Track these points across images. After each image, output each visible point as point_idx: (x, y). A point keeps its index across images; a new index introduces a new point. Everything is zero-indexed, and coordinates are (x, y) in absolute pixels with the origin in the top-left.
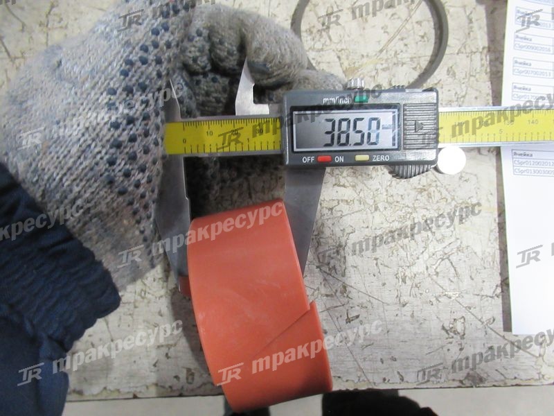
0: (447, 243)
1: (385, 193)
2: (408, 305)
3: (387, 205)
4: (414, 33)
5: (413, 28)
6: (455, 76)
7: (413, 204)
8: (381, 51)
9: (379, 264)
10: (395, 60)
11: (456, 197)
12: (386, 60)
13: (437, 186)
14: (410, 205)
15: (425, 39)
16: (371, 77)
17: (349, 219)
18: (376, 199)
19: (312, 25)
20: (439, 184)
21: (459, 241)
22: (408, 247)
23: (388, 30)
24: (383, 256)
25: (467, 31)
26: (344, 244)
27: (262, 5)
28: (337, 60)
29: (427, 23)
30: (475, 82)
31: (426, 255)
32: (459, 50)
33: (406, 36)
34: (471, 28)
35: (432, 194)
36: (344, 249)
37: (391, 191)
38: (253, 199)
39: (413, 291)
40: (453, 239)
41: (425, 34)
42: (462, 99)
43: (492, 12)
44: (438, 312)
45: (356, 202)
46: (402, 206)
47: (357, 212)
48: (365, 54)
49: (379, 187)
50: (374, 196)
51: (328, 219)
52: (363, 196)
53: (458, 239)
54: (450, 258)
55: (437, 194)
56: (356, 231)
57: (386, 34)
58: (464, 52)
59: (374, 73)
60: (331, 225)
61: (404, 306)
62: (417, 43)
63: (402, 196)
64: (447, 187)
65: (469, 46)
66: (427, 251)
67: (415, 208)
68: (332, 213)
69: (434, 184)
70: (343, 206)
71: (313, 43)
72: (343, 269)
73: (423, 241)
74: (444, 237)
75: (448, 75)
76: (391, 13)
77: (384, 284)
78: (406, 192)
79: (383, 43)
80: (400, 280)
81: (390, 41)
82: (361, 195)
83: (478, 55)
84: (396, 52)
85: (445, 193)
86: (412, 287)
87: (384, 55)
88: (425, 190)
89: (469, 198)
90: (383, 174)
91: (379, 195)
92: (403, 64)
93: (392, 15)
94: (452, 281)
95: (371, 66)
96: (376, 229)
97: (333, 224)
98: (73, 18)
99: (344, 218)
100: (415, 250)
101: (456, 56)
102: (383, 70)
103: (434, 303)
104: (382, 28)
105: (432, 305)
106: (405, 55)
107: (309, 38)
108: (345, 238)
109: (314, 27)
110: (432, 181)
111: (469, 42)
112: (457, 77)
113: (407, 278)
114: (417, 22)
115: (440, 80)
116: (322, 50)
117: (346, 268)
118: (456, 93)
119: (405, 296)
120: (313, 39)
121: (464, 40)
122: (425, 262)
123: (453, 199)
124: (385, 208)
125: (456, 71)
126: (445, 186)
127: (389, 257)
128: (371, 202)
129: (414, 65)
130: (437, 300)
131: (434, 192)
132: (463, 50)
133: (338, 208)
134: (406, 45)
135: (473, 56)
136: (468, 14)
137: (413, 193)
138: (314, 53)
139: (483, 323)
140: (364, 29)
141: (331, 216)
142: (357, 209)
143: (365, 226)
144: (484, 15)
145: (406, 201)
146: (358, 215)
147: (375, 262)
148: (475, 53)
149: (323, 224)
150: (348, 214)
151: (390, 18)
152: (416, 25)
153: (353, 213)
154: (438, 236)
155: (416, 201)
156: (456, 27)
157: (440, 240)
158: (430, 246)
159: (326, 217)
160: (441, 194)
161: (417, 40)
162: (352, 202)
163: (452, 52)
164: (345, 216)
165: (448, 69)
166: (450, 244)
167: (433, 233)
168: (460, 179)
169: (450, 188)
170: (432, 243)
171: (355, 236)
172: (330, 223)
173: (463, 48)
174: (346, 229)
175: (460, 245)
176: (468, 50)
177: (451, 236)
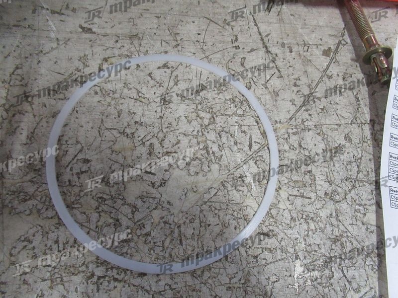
0: (363, 293)
1: (303, 243)
3: (306, 254)
4: (315, 106)
5: (315, 103)
6: (351, 142)
7: (329, 253)
8: (291, 119)
10: (302, 126)
12: (296, 126)
13: (348, 237)
14: (327, 254)
15: (325, 111)
16: (284, 139)
17: (273, 268)
18: (296, 247)
19: (235, 95)
20: (349, 235)
21: (373, 291)
23: (295, 103)
25: (356, 107)
26: (269, 293)
27: (194, 78)
28: (256, 124)
29: (325, 99)
30: (368, 147)
32: (352, 121)
33: (309, 108)
34: (359, 105)
37: (309, 241)
38: (184, 246)
40: (367, 289)
41: (324, 107)
42: (359, 161)
43: (373, 94)
45: (279, 251)
46: (320, 255)
47: (280, 260)
48: (278, 121)
49: (298, 236)
50: (294, 246)
51: (253, 267)
52: (284, 244)
53: (372, 288)
55: (349, 244)
56: (281, 280)
57: (294, 106)
58: (356, 122)
59: (286, 136)
60: (256, 274)
62: (318, 114)
63: (318, 245)
64: (357, 237)
65: (359, 119)
68: (257, 261)
69: (345, 235)
70: (266, 254)
71: (235, 109)
73: (341, 291)
74: (359, 286)
75: (346, 140)
78: (322, 242)
79: (292, 112)
81: (297, 111)
82: (283, 243)
83: (367, 126)
84: (303, 120)
85: (355, 243)
87: (293, 122)
88: (338, 240)
90: (301, 224)
91: (299, 244)
92: (309, 130)
93: (297, 92)
95: (284, 131)
96: (298, 278)
97: (258, 273)
98: (34, 79)
99: (268, 266)
101: (350, 125)
102: (294, 134)
104: (290, 101)
106: (310, 123)
107: (232, 105)
108: (271, 287)
109: (236, 97)
110: (342, 231)
111: (358, 115)
112: (353, 142)
114: (317, 98)
115: (340, 144)
116: (243, 115)
118: (354, 155)
120: (236, 107)
121: (355, 114)
124: (305, 257)
125: (351, 137)
126: (355, 237)
128: (291, 250)
129: (319, 131)
131: (346, 242)
132: (354, 121)
133: (262, 256)
134: (310, 115)
135: (363, 126)
136: (355, 94)
137: (328, 243)
138: (237, 118)
140: (276, 101)
141: (257, 264)
142: (279, 257)
143: (288, 274)
144: (367, 96)
145: (323, 251)
146: (280, 263)
148: (364, 124)
149: (249, 272)
150: (272, 262)
151: (296, 94)
153: (276, 261)
154: (355, 285)
155: (332, 251)
156: (347, 104)
157: (356, 289)
158: (348, 295)
159: (251, 265)
160: (352, 245)
161: (318, 112)
162: (274, 250)
163: (346, 122)
164: (269, 264)
165: (345, 135)
166: (366, 293)
167: (350, 282)
168: (367, 230)
169: (359, 239)
170: (350, 292)
171: (279, 285)
172: (255, 271)
173: (354, 120)
174: (271, 277)
175: (375, 295)
176: (359, 122)
177: (366, 285)
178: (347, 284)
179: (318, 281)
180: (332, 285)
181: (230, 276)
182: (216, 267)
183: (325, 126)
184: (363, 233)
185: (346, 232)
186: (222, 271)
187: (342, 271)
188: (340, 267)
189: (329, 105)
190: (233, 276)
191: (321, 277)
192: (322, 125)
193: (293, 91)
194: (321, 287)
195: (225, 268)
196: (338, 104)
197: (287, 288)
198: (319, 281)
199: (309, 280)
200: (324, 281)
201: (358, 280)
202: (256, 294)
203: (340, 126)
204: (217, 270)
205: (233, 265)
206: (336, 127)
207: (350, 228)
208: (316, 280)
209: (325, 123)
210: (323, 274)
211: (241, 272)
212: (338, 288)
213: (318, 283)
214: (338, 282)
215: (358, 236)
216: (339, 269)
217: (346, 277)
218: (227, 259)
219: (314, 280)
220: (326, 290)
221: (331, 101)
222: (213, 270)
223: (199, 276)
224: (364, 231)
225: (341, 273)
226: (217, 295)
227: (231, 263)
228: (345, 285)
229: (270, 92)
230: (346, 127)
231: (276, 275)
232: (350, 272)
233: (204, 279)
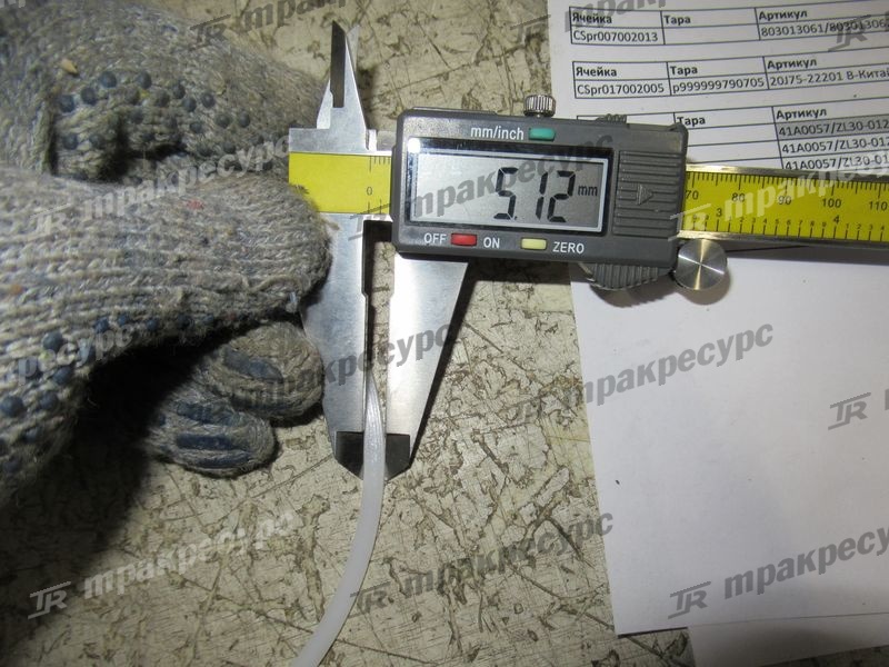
0: (539, 484)
2: (481, 654)
4: (377, 43)
5: (373, 35)
7: (447, 411)
9: (397, 571)
11: (536, 373)
13: (490, 358)
15: (404, 49)
20: (494, 352)
21: (565, 472)
22: (455, 513)
24: (402, 550)
25: (487, 12)
26: (309, 542)
29: (400, 15)
31: (497, 522)
32: (478, 55)
35: (484, 378)
36: (311, 556)
38: (92, 489)
39: (486, 617)
40: (551, 470)
41: (400, 38)
44: (554, 656)
51: (263, 494)
53: (561, 467)
54: (555, 515)
55: (494, 377)
56: (333, 506)
57: (319, 58)
58: (490, 54)
60: (272, 506)
61: (472, 657)
64: (514, 353)
65: (498, 42)
66: (499, 512)
67: (453, 420)
69: (484, 355)
72: (318, 603)
73: (484, 493)
74: (529, 471)
76: (323, 14)
77: (417, 617)
80: (453, 597)
83: (520, 54)
85: (510, 368)
86: (481, 609)
88: (466, 373)
89: (568, 367)
94: (567, 571)
97: (277, 503)
99: (299, 481)
100: (472, 517)
101: (473, 68)
103: (540, 633)
104: (309, 49)
105: (536, 640)
108: (310, 528)
110: (476, 348)
111: (495, 33)
113: (467, 588)
114: (379, 21)
117: (323, 601)
119: (471, 633)
121: (485, 32)
122: (498, 538)
123: (532, 379)
125: (480, 98)
127: (416, 549)
130: (545, 625)
131: (487, 371)
132: (485, 53)
135: (510, 60)
139: (661, 655)
141: (270, 485)
142: (323, 455)
143: (350, 488)
147: (387, 567)
148: (513, 52)
149: (254, 508)
150: (308, 470)
151: (322, 26)
152: (376, 27)
153: (318, 465)
154: (516, 471)
155: (453, 403)
156: (462, 12)
157: (522, 479)
158: (503, 498)
159: (258, 489)
160: (504, 375)
161: (385, 57)
162: (310, 440)
163: (464, 62)
164: (299, 476)
165: (464, 99)
166: (547, 482)
167: (504, 467)
168: (537, 329)
169: (520, 356)
170: (506, 491)
171: (331, 518)
172: (269, 500)
173: (485, 49)
174: (310, 506)
175: (570, 481)
176: (497, 50)
177: (546, 464)
178: (497, 472)
179: (424, 485)
180: (460, 484)
181: (210, 529)
182: (173, 517)
183: (406, 91)
184: (529, 337)
185: (485, 347)
186: (189, 522)
187: (483, 444)
188: (478, 437)
189: (413, 29)
190: (218, 526)
191: (433, 472)
192: (398, 89)
193: (313, 20)
194: (434, 495)
195: (195, 514)
196: (435, 19)
197: (351, 519)
198: (427, 483)
199: (402, 489)
200: (438, 482)
201: (524, 456)
202: (278, 552)
203: (447, 78)
204: (178, 524)
205: (213, 503)
206: (436, 82)
207: (494, 336)
208: (419, 482)
209: (406, 82)
210: (435, 464)
211: (236, 513)
212: (477, 488)
213: (426, 490)
214: (475, 474)
215: (518, 349)
216: (475, 441)
217: (493, 457)
218: (199, 491)
219: (414, 484)
220: (447, 500)
221: (416, 17)
222: (168, 525)
223: (139, 548)
224: (530, 331)
225: (480, 450)
226: (185, 580)
227: (208, 498)
228: (493, 476)
229: (252, 41)
230: (463, 77)
231: (319, 497)
232: (502, 442)
233: (151, 551)
